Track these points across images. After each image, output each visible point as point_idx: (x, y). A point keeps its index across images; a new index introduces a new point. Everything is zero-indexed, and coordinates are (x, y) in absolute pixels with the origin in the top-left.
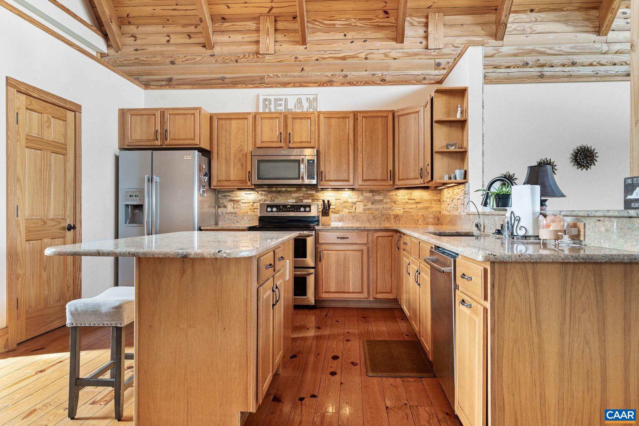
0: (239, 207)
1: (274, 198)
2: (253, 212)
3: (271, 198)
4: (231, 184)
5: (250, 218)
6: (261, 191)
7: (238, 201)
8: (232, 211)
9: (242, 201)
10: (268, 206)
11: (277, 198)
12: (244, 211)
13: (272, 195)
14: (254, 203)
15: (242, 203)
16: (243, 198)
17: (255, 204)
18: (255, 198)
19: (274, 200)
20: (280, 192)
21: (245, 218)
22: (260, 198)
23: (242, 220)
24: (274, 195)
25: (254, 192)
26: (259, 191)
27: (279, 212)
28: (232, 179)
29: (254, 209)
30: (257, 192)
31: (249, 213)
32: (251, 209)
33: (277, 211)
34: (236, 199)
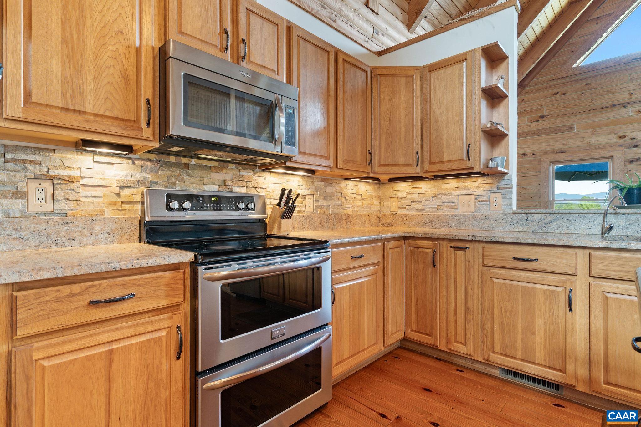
0: (73, 196)
1: (174, 180)
2: (120, 210)
3: (169, 177)
4: (86, 126)
5: (113, 226)
6: (142, 159)
7: (68, 181)
8: (48, 207)
9: (83, 182)
10: (170, 197)
11: (182, 180)
12: (91, 207)
13: (168, 173)
14: (122, 188)
15: (84, 186)
16: (86, 173)
17: (126, 192)
18: (127, 175)
19: (174, 184)
20: (186, 166)
21: (97, 228)
22: (139, 176)
23: (86, 232)
24: (175, 171)
25: (125, 161)
26: (137, 159)
27: (197, 210)
28: (89, 108)
29: (122, 203)
30: (130, 162)
31: (108, 213)
32: (115, 204)
33: (191, 210)
34: (64, 173)
